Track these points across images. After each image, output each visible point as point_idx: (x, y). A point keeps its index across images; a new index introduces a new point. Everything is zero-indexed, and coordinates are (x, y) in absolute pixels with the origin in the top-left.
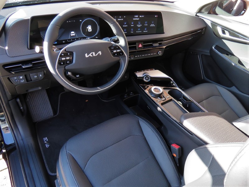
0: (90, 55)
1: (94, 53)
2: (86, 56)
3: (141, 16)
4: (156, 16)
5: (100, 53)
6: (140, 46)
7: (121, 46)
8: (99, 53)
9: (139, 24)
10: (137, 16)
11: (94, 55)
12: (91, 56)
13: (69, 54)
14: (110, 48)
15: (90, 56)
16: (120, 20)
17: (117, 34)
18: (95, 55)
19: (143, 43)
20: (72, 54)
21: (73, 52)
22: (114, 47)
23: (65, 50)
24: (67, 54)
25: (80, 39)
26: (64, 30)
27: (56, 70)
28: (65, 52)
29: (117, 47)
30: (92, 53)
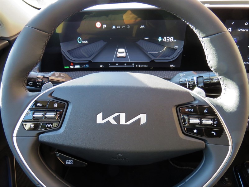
0: (111, 119)
1: (123, 116)
2: (99, 119)
5: (143, 118)
7: (220, 108)
8: (140, 119)
11: (122, 121)
12: (113, 122)
13: (56, 105)
14: (180, 108)
15: (109, 121)
16: (243, 30)
17: (216, 70)
18: (126, 121)
20: (63, 105)
21: (68, 102)
22: (194, 108)
23: (51, 95)
24: (52, 103)
25: (135, 65)
26: (105, 43)
27: (15, 139)
28: (50, 98)
29: (204, 108)
30: (117, 114)
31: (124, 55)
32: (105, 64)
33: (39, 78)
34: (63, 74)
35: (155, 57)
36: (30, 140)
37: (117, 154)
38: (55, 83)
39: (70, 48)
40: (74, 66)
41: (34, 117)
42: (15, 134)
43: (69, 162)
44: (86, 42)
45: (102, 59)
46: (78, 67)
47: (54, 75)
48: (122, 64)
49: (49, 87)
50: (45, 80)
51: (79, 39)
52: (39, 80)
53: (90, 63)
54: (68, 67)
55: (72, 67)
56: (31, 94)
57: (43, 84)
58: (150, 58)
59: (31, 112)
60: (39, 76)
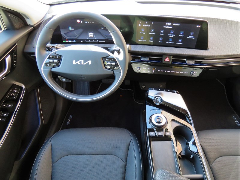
0: (78, 62)
1: (83, 61)
3: (174, 24)
4: (198, 26)
6: (167, 59)
9: (172, 34)
10: (169, 24)
13: (58, 57)
16: (146, 26)
18: (84, 63)
19: (172, 57)
20: (60, 57)
21: (62, 56)
22: (109, 59)
23: (55, 53)
24: (56, 56)
25: (98, 41)
26: (83, 30)
27: (42, 70)
28: (55, 54)
29: (112, 59)
30: (80, 61)
31: (92, 36)
32: (84, 40)
33: (51, 47)
34: (62, 45)
35: (107, 37)
36: (48, 71)
37: (81, 76)
38: (57, 49)
39: (66, 32)
40: (68, 41)
41: (49, 62)
42: (42, 68)
43: (64, 80)
44: (73, 29)
45: (82, 38)
46: (70, 41)
47: (57, 45)
48: (92, 40)
49: (55, 50)
50: (53, 48)
51: (70, 28)
52: (50, 48)
53: (76, 39)
54: (65, 42)
55: (67, 41)
56: (47, 53)
57: (52, 49)
58: (105, 38)
59: (48, 60)
60: (50, 46)
